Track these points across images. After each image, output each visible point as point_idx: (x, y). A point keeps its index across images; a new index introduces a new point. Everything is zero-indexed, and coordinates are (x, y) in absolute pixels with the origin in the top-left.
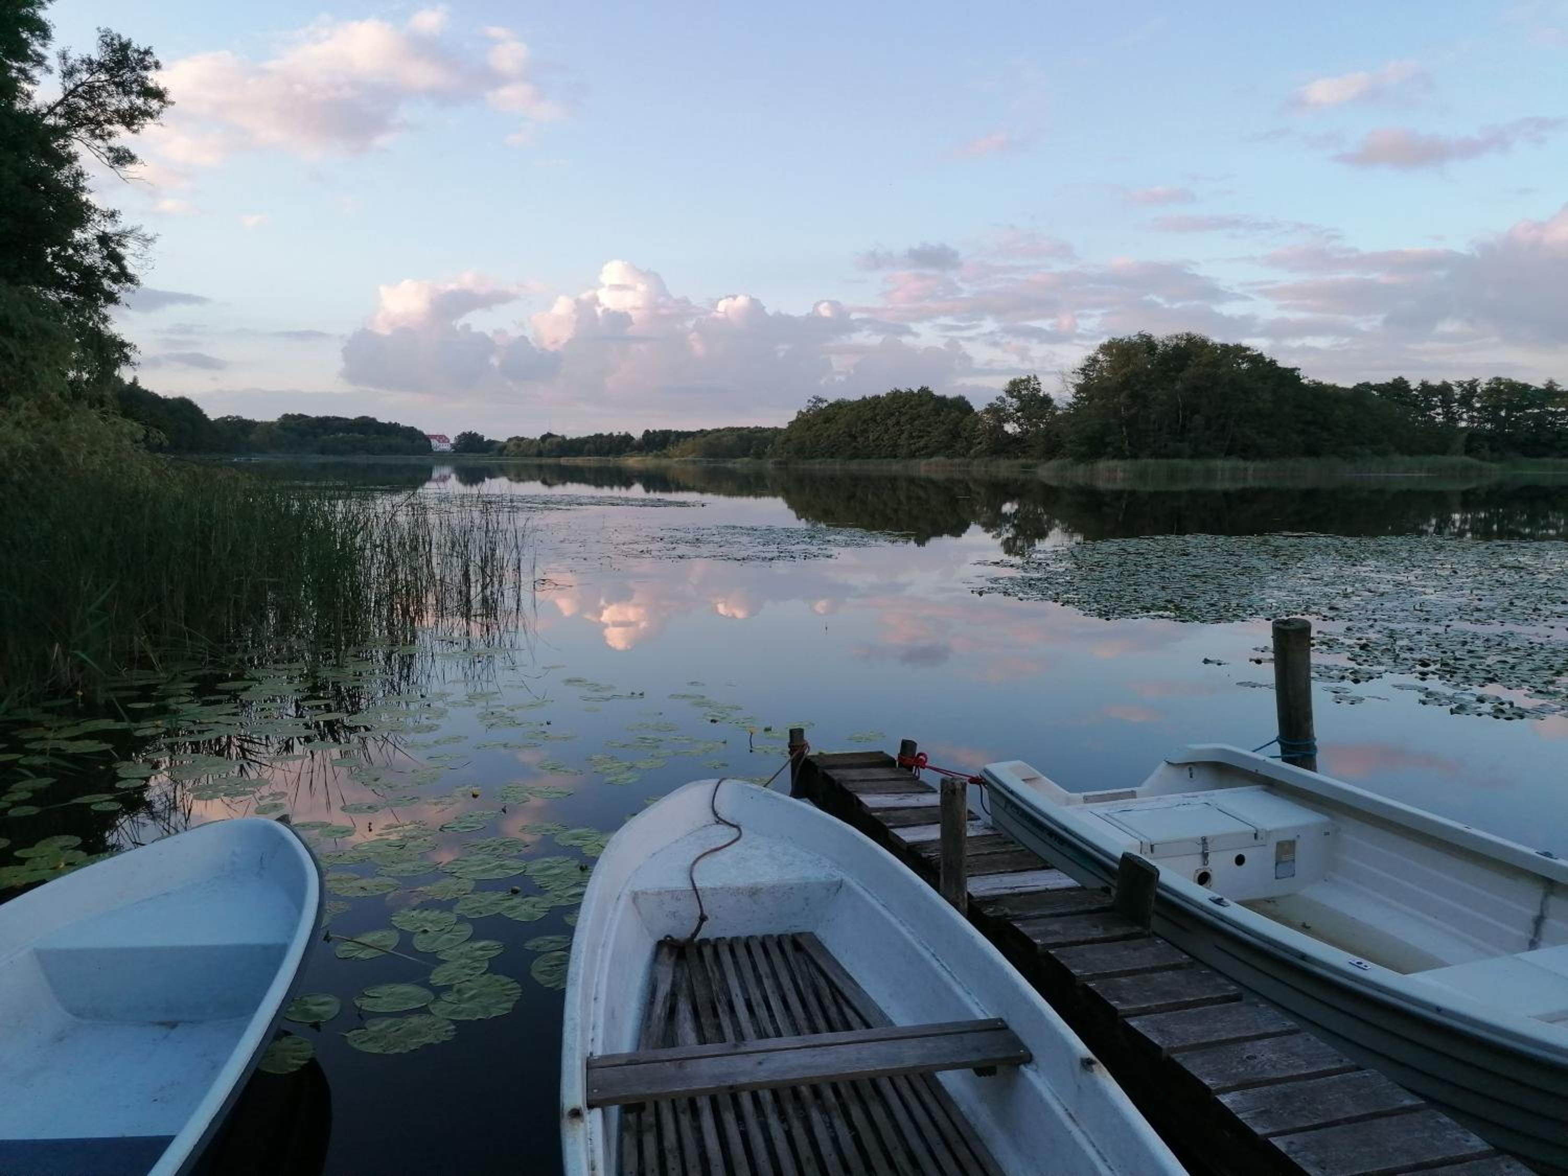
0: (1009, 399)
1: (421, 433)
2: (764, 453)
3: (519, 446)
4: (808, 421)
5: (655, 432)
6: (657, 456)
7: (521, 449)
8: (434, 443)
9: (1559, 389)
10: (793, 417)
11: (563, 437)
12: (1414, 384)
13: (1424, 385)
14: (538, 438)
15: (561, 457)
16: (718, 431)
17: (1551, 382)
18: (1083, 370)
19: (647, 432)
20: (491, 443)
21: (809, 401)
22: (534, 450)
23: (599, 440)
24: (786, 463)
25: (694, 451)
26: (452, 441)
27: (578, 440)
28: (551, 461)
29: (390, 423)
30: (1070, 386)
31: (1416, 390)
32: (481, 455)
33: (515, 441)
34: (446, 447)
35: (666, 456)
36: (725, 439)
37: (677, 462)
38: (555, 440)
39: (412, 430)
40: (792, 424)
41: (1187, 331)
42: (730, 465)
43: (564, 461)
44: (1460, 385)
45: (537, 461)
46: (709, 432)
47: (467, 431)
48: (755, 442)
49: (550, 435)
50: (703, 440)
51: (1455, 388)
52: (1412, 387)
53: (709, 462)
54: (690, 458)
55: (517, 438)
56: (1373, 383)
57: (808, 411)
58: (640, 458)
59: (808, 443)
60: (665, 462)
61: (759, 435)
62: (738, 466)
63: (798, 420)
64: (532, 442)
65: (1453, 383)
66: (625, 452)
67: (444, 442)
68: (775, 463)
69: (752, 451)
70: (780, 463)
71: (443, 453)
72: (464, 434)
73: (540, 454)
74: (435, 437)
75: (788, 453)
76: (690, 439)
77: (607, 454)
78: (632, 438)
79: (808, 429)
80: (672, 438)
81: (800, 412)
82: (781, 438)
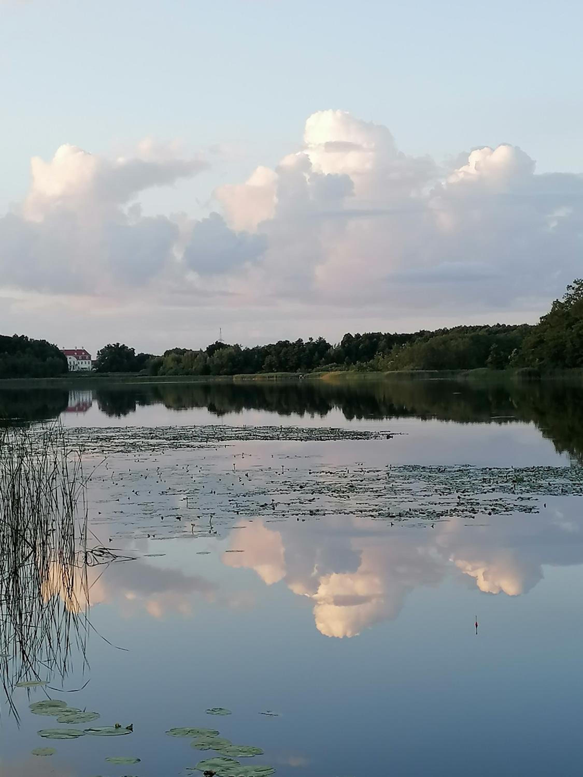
1: (55, 348)
2: (508, 361)
3: (178, 361)
4: (568, 314)
5: (358, 336)
6: (361, 369)
7: (181, 365)
8: (71, 360)
10: (547, 311)
11: (237, 347)
14: (204, 350)
15: (233, 374)
16: (444, 332)
19: (348, 336)
20: (144, 358)
21: (569, 287)
22: (198, 366)
23: (284, 350)
24: (538, 374)
25: (412, 360)
26: (94, 357)
27: (257, 350)
28: (221, 379)
29: (15, 336)
32: (130, 374)
33: (173, 354)
34: (86, 365)
35: (374, 369)
36: (453, 343)
37: (388, 376)
38: (226, 351)
39: (43, 343)
40: (546, 320)
42: (459, 379)
43: (237, 379)
45: (202, 380)
46: (432, 335)
47: (112, 343)
48: (494, 346)
49: (219, 345)
50: (424, 345)
53: (432, 375)
54: (406, 370)
55: (177, 351)
57: (568, 302)
58: (339, 373)
59: (569, 345)
60: (371, 376)
61: (502, 335)
62: (471, 380)
63: (553, 313)
64: (194, 355)
66: (319, 364)
67: (84, 358)
68: (523, 374)
69: (490, 359)
70: (530, 374)
71: (82, 372)
72: (109, 347)
73: (206, 371)
74: (71, 352)
75: (541, 359)
76: (406, 345)
77: (293, 369)
78: (328, 346)
79: (569, 326)
80: (382, 343)
81: (556, 304)
82: (532, 339)
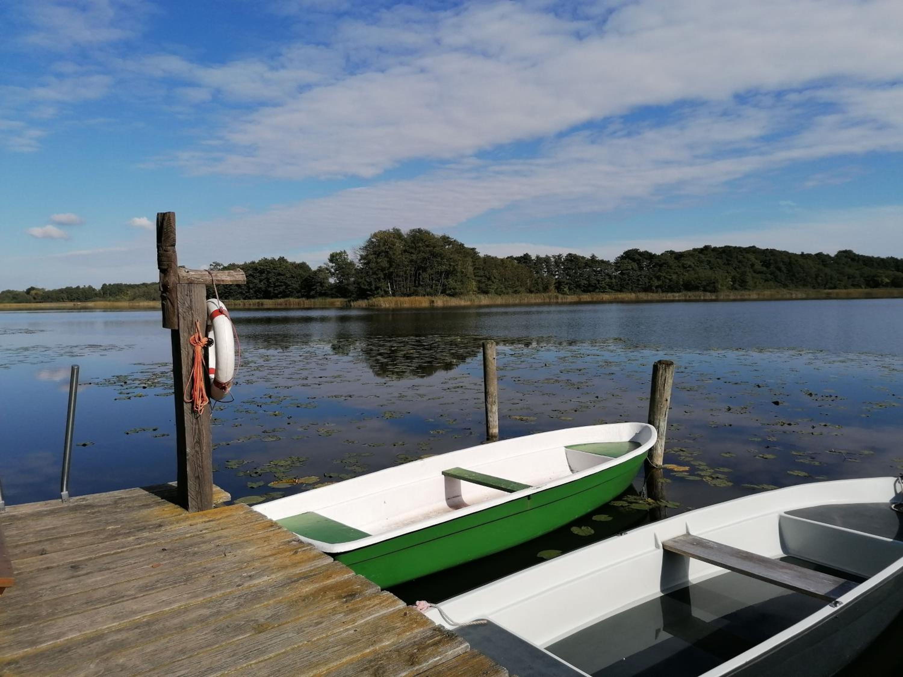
0: (331, 264)
9: (597, 259)
12: (533, 257)
13: (538, 257)
17: (593, 256)
18: (366, 247)
30: (358, 255)
31: (534, 260)
41: (419, 228)
44: (554, 257)
51: (552, 259)
52: (533, 258)
56: (515, 256)
65: (551, 256)
